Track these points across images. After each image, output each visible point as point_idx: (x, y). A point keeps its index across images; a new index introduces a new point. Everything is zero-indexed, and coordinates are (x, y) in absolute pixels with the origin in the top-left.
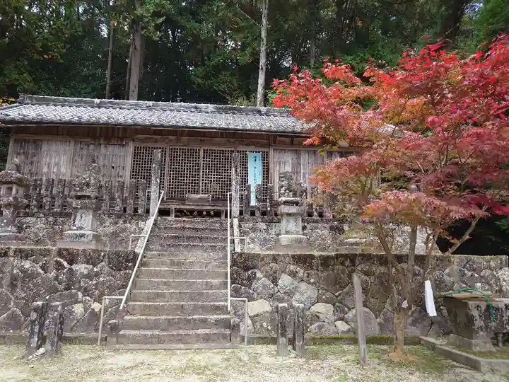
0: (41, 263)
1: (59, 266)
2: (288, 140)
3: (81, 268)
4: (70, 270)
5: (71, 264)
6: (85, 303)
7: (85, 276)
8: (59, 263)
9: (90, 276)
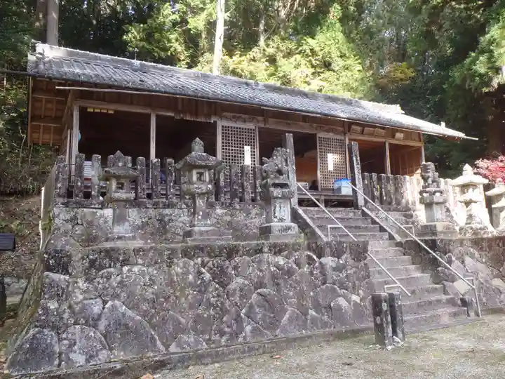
0: (293, 258)
1: (310, 261)
2: (359, 129)
3: (329, 261)
4: (320, 263)
5: (320, 258)
6: (345, 297)
7: (334, 269)
8: (309, 257)
9: (338, 269)
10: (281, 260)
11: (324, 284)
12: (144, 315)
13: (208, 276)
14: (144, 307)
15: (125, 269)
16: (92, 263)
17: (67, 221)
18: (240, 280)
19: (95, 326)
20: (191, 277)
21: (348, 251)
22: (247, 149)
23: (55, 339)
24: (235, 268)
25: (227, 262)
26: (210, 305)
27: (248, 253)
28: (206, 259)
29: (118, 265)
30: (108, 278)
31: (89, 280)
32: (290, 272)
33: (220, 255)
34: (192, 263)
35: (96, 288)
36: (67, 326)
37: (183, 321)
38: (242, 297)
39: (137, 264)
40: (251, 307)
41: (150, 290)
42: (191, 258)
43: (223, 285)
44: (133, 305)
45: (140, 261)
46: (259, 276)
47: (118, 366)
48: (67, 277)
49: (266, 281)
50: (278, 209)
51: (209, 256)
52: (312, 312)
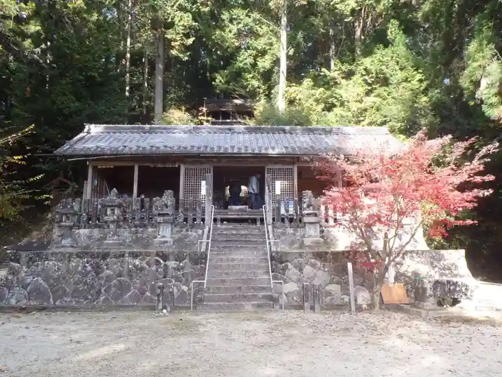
0: (146, 261)
1: (158, 263)
3: (172, 264)
4: (165, 265)
5: (165, 261)
6: (177, 286)
7: (175, 269)
8: (157, 261)
9: (178, 269)
10: (137, 262)
11: (164, 277)
12: (50, 286)
13: (89, 268)
14: (52, 281)
15: (47, 262)
16: (31, 259)
17: (59, 236)
18: (108, 271)
19: (26, 289)
20: (80, 268)
21: (188, 257)
22: (203, 183)
23: (7, 292)
24: (107, 265)
25: (102, 261)
26: (85, 283)
27: (115, 257)
28: (90, 259)
29: (43, 260)
30: (37, 266)
31: (28, 267)
32: (142, 269)
33: (98, 257)
34: (81, 261)
35: (31, 271)
36: (14, 287)
37: (68, 290)
38: (106, 281)
39: (52, 260)
40: (109, 287)
41: (57, 274)
42: (81, 258)
43: (98, 274)
44: (46, 280)
45: (54, 259)
46: (120, 270)
47: (24, 307)
48: (18, 265)
49: (124, 273)
50: (161, 229)
51: (91, 257)
52: (148, 294)
